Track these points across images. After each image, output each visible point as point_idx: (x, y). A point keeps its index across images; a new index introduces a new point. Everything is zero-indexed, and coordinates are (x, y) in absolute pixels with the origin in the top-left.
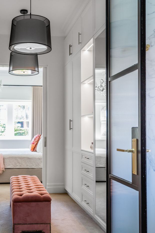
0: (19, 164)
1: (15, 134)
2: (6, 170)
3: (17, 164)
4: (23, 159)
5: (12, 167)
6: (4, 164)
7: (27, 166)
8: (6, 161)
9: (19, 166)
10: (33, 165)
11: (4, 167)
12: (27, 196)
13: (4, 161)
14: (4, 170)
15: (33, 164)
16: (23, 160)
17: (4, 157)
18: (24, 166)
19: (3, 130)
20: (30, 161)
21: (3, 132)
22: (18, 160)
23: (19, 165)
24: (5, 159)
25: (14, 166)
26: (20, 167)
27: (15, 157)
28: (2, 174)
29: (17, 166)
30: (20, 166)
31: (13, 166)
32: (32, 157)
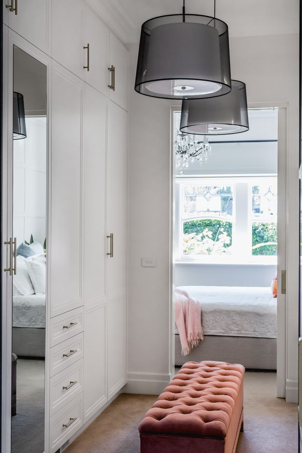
0: (235, 327)
1: (253, 250)
2: (207, 337)
3: (232, 327)
4: (245, 317)
5: (221, 332)
6: (202, 326)
7: (255, 331)
8: (208, 319)
9: (236, 332)
10: (269, 332)
11: (200, 331)
12: (170, 422)
13: (203, 318)
14: (202, 338)
15: (269, 329)
16: (246, 319)
17: (203, 311)
18: (246, 332)
19: (228, 242)
20: (262, 322)
21: (228, 245)
22: (234, 317)
23: (237, 329)
24: (204, 315)
25: (224, 329)
26: (238, 334)
27: (227, 311)
28: (197, 346)
29: (232, 330)
30: (239, 332)
31: (223, 331)
32: (266, 312)
